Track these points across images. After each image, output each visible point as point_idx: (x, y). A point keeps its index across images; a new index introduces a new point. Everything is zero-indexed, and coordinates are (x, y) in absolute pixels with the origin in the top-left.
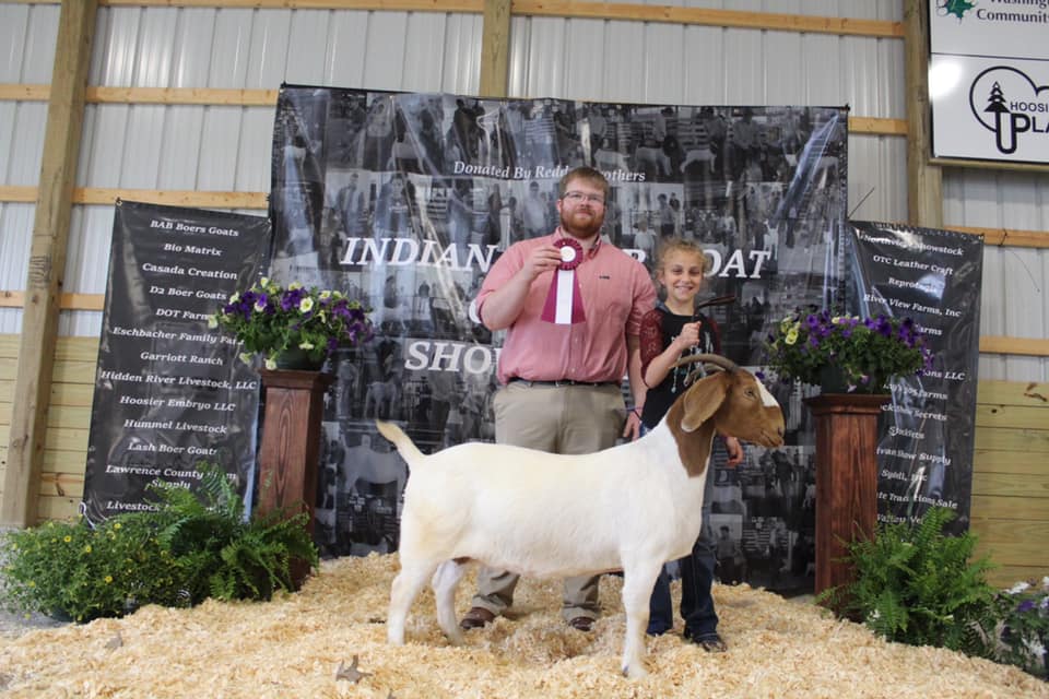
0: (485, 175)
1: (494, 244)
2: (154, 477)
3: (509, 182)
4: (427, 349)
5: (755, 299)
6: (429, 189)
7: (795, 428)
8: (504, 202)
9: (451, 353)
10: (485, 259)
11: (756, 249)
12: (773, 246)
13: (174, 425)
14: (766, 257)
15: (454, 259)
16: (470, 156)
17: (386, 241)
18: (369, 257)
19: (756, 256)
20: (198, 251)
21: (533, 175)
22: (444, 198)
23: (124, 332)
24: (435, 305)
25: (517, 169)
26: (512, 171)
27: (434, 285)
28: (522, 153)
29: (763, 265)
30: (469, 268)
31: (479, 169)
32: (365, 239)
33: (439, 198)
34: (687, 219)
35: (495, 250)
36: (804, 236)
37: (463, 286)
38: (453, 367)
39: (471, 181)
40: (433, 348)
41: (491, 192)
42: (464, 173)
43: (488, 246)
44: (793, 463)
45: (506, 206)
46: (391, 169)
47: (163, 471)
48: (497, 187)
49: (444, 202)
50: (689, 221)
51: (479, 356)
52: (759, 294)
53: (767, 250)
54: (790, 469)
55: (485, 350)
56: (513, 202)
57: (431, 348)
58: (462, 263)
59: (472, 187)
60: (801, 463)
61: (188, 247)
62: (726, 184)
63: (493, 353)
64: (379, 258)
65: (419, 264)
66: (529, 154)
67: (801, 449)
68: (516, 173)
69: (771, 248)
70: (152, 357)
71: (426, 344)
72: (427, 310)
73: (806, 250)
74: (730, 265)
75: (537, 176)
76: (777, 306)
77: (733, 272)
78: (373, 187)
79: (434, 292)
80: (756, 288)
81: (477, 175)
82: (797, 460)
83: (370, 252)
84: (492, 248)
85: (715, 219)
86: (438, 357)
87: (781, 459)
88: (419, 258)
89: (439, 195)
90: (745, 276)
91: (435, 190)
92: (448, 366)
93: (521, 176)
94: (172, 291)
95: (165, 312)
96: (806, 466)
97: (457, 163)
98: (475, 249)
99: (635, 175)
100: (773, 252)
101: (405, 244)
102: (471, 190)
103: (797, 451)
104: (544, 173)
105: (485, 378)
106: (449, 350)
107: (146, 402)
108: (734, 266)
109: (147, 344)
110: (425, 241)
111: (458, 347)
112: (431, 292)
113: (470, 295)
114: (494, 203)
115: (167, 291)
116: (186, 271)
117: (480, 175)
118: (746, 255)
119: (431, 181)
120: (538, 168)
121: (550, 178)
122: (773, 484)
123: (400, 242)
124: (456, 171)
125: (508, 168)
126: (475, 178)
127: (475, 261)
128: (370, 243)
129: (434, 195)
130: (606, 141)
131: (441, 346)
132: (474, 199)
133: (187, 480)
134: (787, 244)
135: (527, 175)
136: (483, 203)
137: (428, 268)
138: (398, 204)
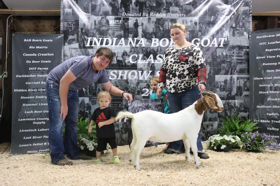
0: (133, 17)
1: (136, 37)
2: (34, 121)
3: (141, 18)
4: (116, 73)
5: (222, 53)
6: (114, 21)
7: (234, 94)
8: (139, 24)
9: (124, 74)
10: (134, 43)
12: (227, 36)
13: (38, 104)
14: (225, 40)
15: (123, 43)
16: (127, 11)
17: (101, 39)
18: (95, 44)
19: (221, 40)
20: (40, 48)
21: (149, 15)
22: (119, 23)
23: (20, 76)
24: (118, 59)
25: (143, 13)
26: (142, 14)
27: (117, 53)
28: (145, 8)
29: (224, 43)
30: (129, 46)
31: (130, 15)
32: (93, 38)
33: (117, 23)
35: (137, 39)
36: (238, 33)
37: (127, 52)
38: (125, 78)
39: (128, 18)
40: (118, 72)
41: (135, 21)
42: (126, 16)
43: (135, 38)
44: (233, 106)
45: (140, 25)
46: (101, 15)
47: (36, 119)
48: (137, 20)
49: (119, 24)
50: (200, 29)
51: (133, 74)
52: (224, 52)
54: (232, 107)
55: (135, 71)
56: (142, 24)
58: (126, 44)
59: (129, 20)
60: (236, 105)
61: (37, 47)
62: (212, 17)
63: (138, 72)
64: (98, 44)
65: (112, 46)
66: (148, 8)
67: (236, 101)
69: (226, 37)
70: (29, 83)
71: (116, 71)
73: (239, 38)
74: (213, 43)
75: (150, 16)
76: (229, 56)
77: (213, 45)
78: (95, 21)
79: (117, 55)
80: (223, 50)
82: (235, 105)
83: (95, 42)
84: (136, 39)
85: (208, 28)
86: (120, 75)
87: (230, 104)
88: (112, 44)
89: (117, 22)
90: (217, 46)
91: (116, 20)
92: (123, 78)
93: (145, 15)
94: (33, 62)
95: (32, 69)
96: (239, 106)
97: (123, 13)
98: (130, 39)
99: (183, 15)
100: (228, 38)
102: (128, 21)
103: (235, 102)
104: (153, 15)
105: (136, 81)
107: (29, 98)
109: (27, 79)
110: (113, 38)
111: (126, 72)
112: (116, 55)
113: (129, 54)
114: (136, 25)
115: (32, 62)
116: (37, 55)
117: (131, 17)
118: (217, 40)
119: (114, 18)
120: (151, 13)
121: (155, 17)
122: (227, 112)
123: (105, 39)
124: (123, 15)
126: (129, 18)
127: (130, 43)
128: (95, 39)
129: (116, 22)
130: (173, 4)
131: (120, 72)
132: (129, 24)
133: (44, 121)
135: (147, 15)
137: (115, 47)
138: (104, 27)
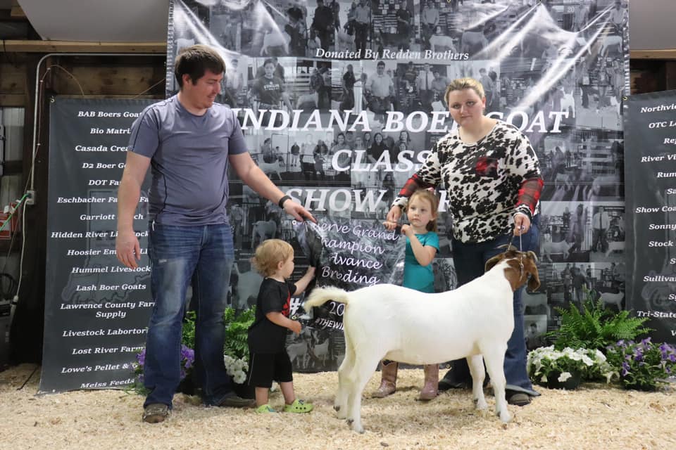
0: (340, 59)
1: (350, 109)
2: (98, 310)
3: (361, 61)
4: (300, 195)
5: (557, 149)
6: (295, 68)
8: (357, 77)
9: (319, 197)
10: (343, 122)
11: (554, 110)
12: (570, 108)
13: (110, 269)
14: (564, 116)
15: (318, 122)
16: (327, 45)
18: (250, 123)
19: (554, 116)
20: (117, 132)
21: (381, 56)
22: (306, 75)
23: (66, 201)
26: (363, 53)
27: (303, 145)
29: (561, 122)
30: (330, 128)
31: (335, 54)
32: (245, 109)
33: (303, 75)
34: (502, 87)
36: (596, 99)
37: (326, 143)
38: (321, 207)
40: (305, 194)
41: (346, 70)
42: (324, 57)
43: (345, 111)
44: (586, 276)
46: (264, 55)
47: (104, 305)
48: (350, 67)
50: (504, 89)
51: (341, 197)
52: (561, 144)
53: (564, 111)
54: (583, 280)
55: (346, 191)
57: (302, 194)
58: (325, 124)
59: (331, 68)
60: (593, 275)
61: (109, 130)
62: (531, 61)
63: (353, 194)
64: (257, 124)
65: (290, 129)
66: (377, 39)
67: (593, 265)
68: (367, 54)
69: (568, 110)
70: (89, 218)
71: (299, 191)
72: (299, 164)
73: (597, 111)
74: (534, 123)
75: (384, 57)
76: (575, 154)
77: (536, 128)
78: (250, 70)
79: (303, 151)
80: (558, 140)
81: (334, 58)
82: (589, 274)
83: (249, 118)
85: (522, 88)
86: (309, 199)
87: (577, 273)
88: (290, 125)
89: (303, 72)
90: (546, 131)
91: (299, 68)
92: (317, 207)
93: (370, 56)
94: (99, 165)
95: (95, 183)
96: (599, 278)
97: (318, 50)
98: (335, 113)
99: (461, 55)
100: (571, 112)
101: (278, 115)
102: (329, 69)
103: (589, 266)
104: (389, 55)
105: (347, 214)
106: (317, 195)
107: (87, 253)
108: (538, 124)
109: (83, 208)
110: (294, 111)
111: (324, 191)
112: (300, 151)
113: (332, 150)
114: (349, 79)
115: (95, 166)
116: (109, 149)
117: (337, 59)
118: (546, 115)
119: (296, 62)
120: (385, 51)
121: (396, 59)
122: (570, 291)
124: (317, 56)
125: (360, 50)
126: (333, 61)
127: (335, 122)
128: (249, 112)
129: (299, 72)
130: (439, 28)
131: (310, 192)
132: (332, 76)
133: (123, 310)
134: (583, 105)
135: (376, 55)
136: (339, 79)
137: (297, 132)
138: (271, 83)
